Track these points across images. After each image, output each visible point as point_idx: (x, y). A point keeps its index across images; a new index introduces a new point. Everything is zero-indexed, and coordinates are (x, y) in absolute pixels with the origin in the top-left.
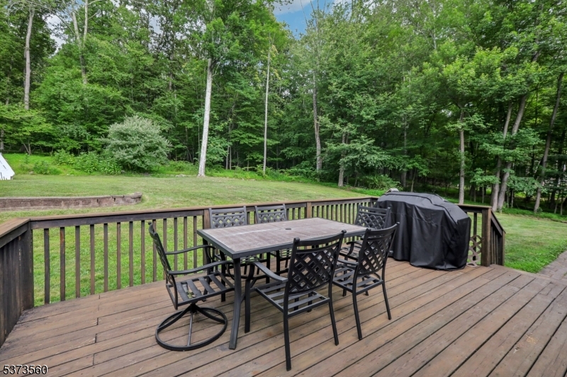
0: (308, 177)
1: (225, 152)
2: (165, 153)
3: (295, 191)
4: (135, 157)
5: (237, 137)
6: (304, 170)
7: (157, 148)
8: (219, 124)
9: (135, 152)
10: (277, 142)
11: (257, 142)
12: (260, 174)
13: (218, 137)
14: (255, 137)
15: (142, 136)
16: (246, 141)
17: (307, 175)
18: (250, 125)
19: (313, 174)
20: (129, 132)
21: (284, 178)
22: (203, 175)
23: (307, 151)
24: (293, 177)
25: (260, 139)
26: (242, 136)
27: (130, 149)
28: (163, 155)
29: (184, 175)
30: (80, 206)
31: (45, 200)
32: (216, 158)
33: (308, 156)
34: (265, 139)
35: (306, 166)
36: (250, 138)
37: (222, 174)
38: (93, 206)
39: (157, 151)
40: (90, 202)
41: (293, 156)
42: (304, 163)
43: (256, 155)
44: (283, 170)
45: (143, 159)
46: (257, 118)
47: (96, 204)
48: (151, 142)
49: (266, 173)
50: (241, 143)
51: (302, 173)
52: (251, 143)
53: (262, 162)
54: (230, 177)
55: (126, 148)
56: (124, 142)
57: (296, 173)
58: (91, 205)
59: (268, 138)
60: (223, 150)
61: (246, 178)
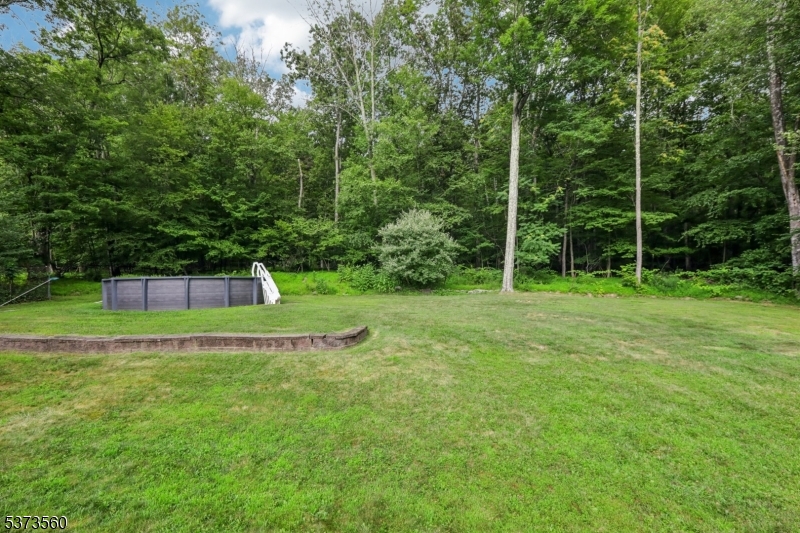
0: (763, 286)
1: (553, 247)
2: (448, 258)
3: (701, 326)
4: (410, 267)
5: (579, 217)
6: (750, 271)
7: (438, 252)
8: (541, 201)
9: (409, 261)
10: (670, 216)
11: (621, 221)
12: (629, 284)
13: (540, 221)
14: (617, 212)
15: (416, 236)
16: (599, 224)
17: (760, 283)
18: (606, 192)
19: (780, 278)
20: (401, 234)
21: (691, 291)
22: (510, 289)
23: (758, 227)
24: (717, 289)
25: (630, 214)
26: (590, 215)
27: (403, 257)
28: (448, 262)
29: (481, 291)
30: (273, 348)
31: (238, 339)
32: (536, 258)
33: (763, 237)
34: (639, 214)
35: (756, 261)
36: (607, 215)
37: (547, 287)
38: (287, 350)
39: (437, 257)
40: (283, 344)
41: (717, 239)
42: (748, 256)
43: (621, 247)
44: (689, 273)
45: (420, 269)
46: (621, 176)
47: (291, 346)
48: (428, 244)
49: (645, 280)
50: (588, 227)
51: (745, 276)
52: (607, 226)
53: (633, 260)
54: (562, 292)
55: (398, 256)
56: (395, 248)
57: (727, 279)
58: (285, 347)
59: (644, 209)
60: (550, 243)
61: (596, 294)
